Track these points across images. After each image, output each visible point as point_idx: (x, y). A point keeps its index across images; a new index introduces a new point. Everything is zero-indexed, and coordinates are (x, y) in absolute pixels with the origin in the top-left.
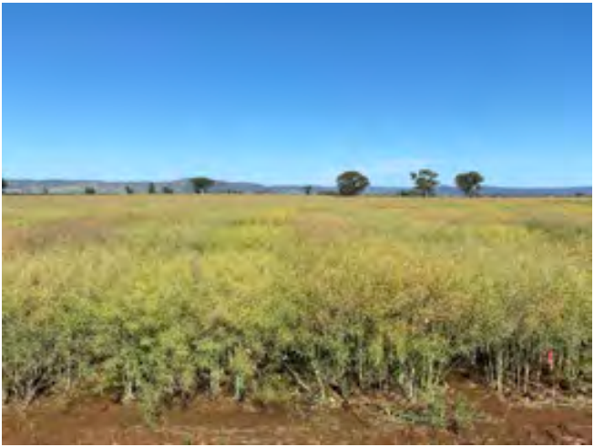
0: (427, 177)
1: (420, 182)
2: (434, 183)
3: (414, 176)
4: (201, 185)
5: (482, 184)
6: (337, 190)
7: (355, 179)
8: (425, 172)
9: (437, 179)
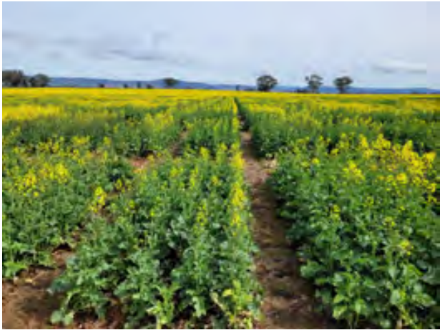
0: (315, 80)
1: (311, 83)
2: (320, 84)
3: (307, 78)
4: (170, 83)
5: (352, 85)
6: (257, 88)
7: (268, 80)
8: (314, 76)
9: (321, 81)
